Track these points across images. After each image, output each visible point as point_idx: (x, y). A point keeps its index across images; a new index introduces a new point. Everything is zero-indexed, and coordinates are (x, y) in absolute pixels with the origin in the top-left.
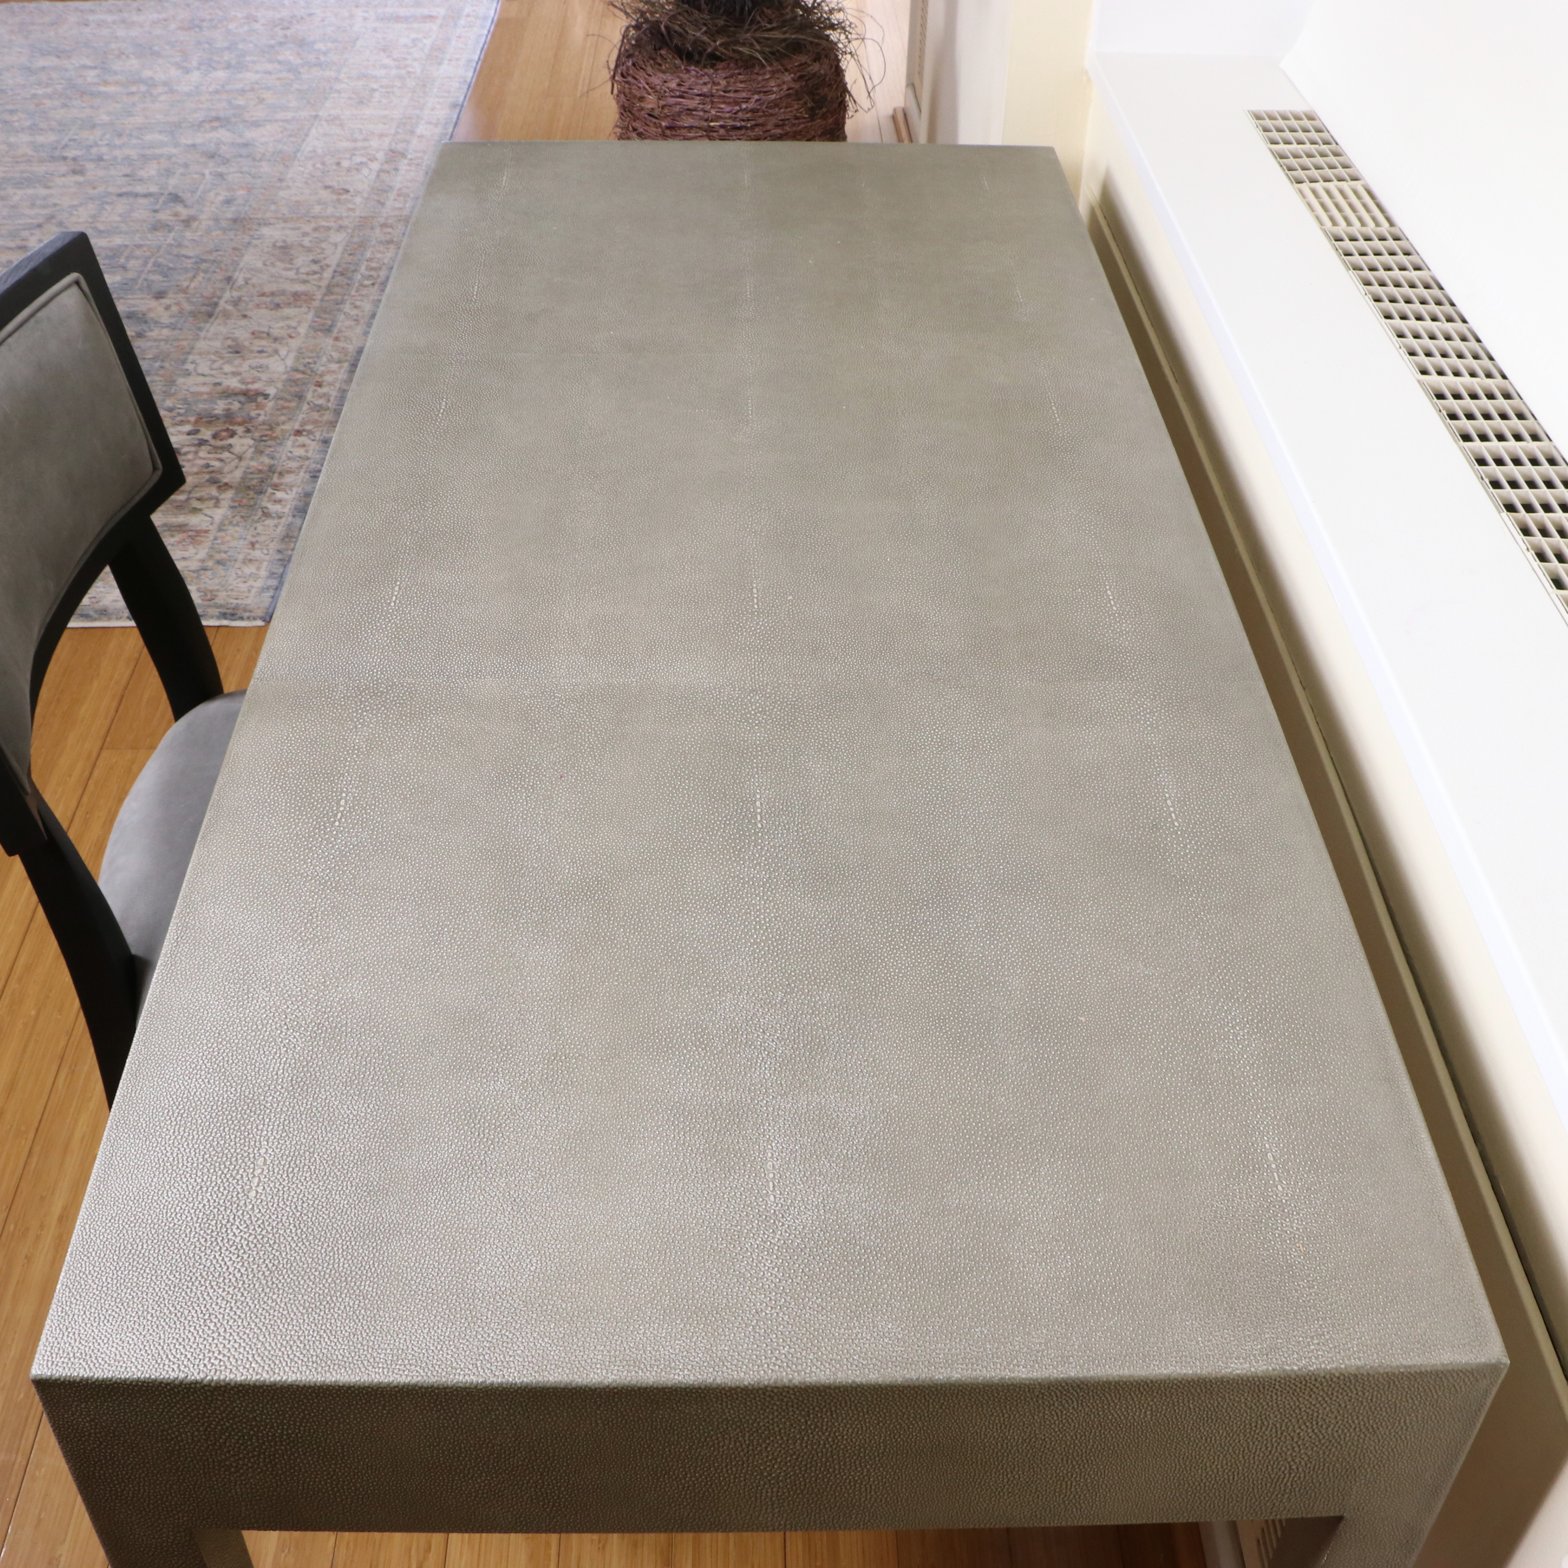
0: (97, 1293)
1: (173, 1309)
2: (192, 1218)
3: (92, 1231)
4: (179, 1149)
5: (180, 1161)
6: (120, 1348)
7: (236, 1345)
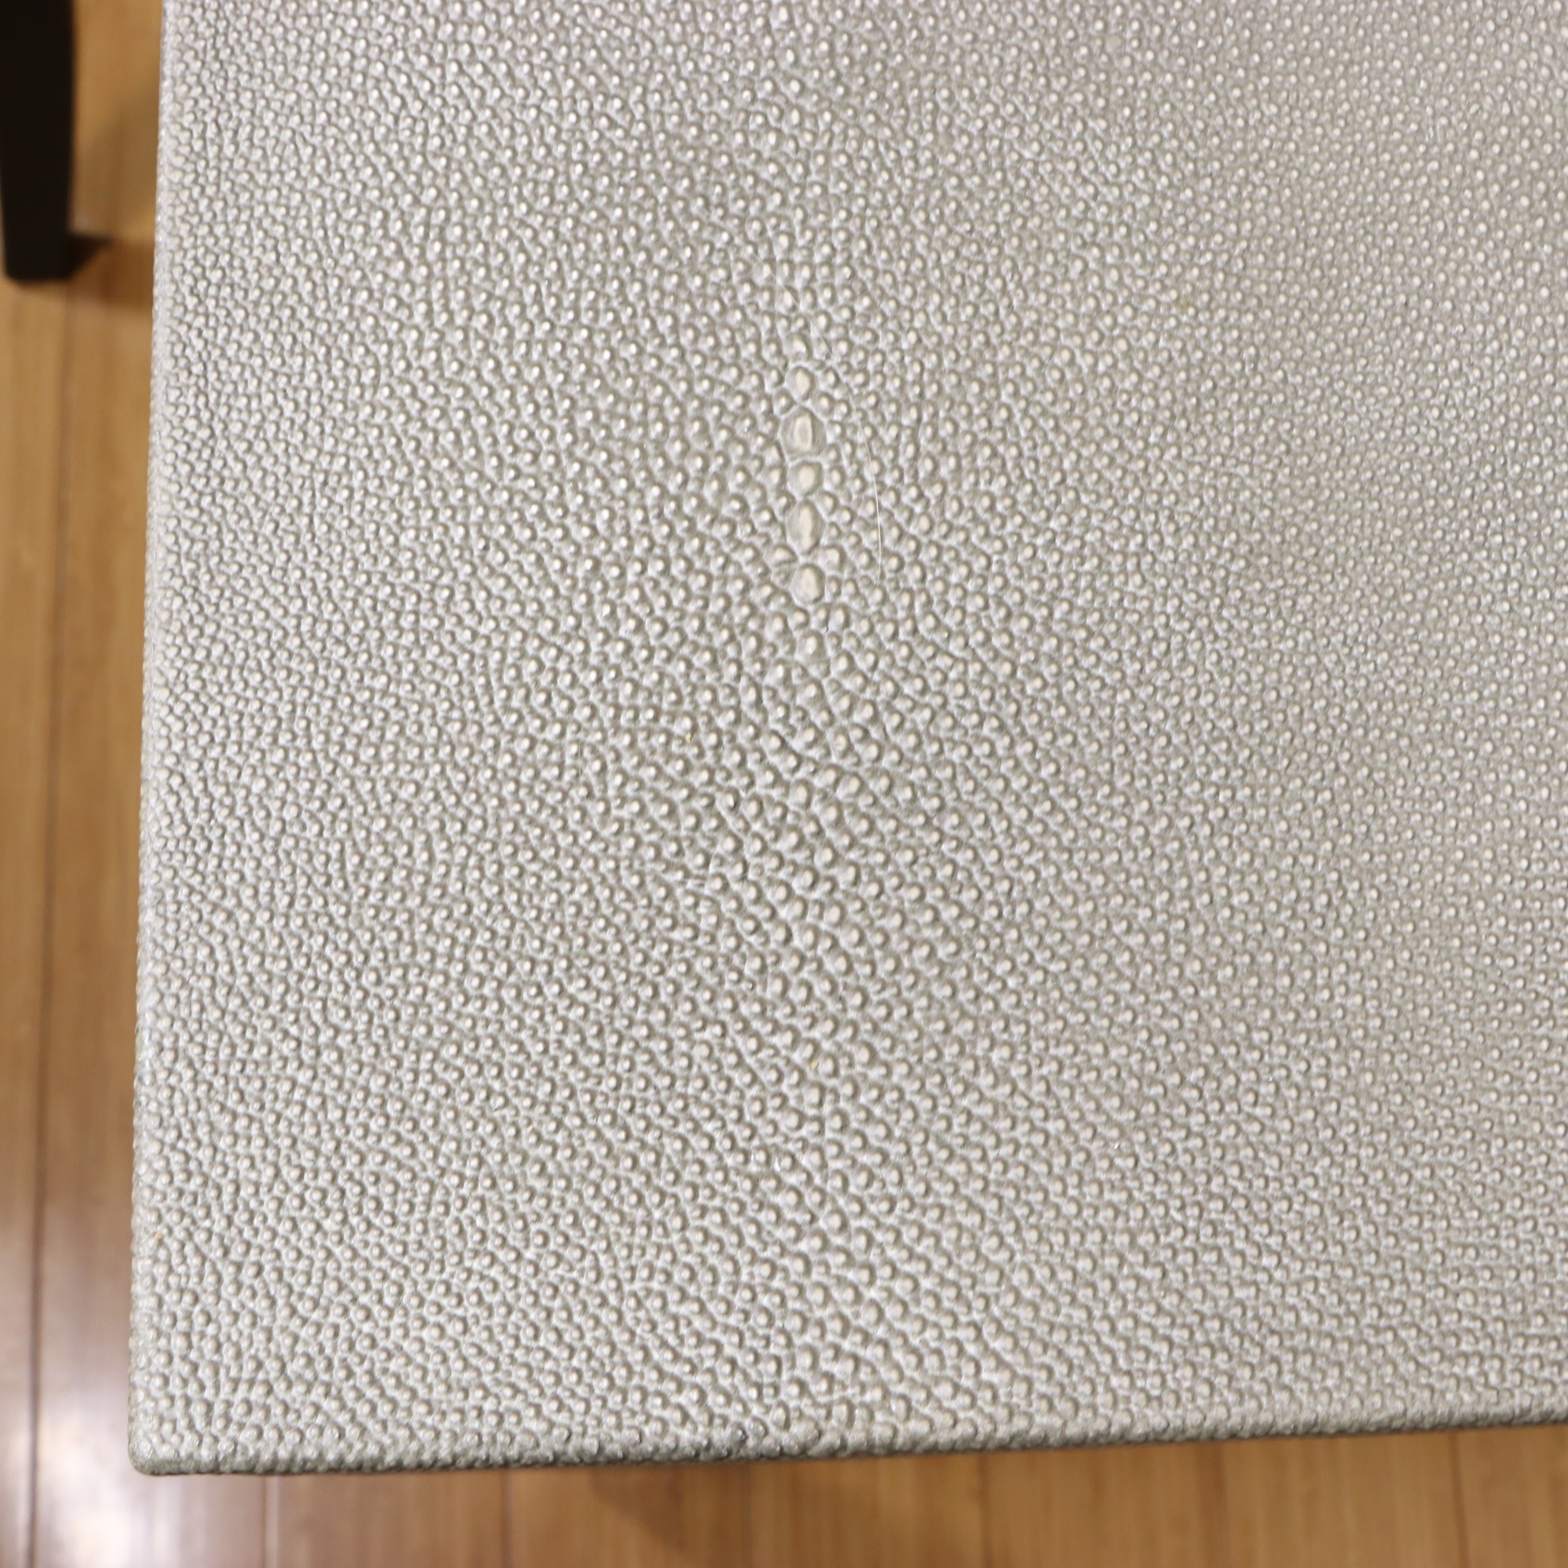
0: (304, 1076)
1: (615, 1136)
2: (594, 713)
3: (219, 792)
4: (468, 391)
5: (485, 443)
6: (454, 1329)
7: (901, 1287)
